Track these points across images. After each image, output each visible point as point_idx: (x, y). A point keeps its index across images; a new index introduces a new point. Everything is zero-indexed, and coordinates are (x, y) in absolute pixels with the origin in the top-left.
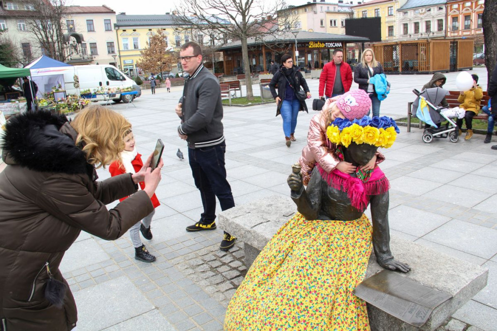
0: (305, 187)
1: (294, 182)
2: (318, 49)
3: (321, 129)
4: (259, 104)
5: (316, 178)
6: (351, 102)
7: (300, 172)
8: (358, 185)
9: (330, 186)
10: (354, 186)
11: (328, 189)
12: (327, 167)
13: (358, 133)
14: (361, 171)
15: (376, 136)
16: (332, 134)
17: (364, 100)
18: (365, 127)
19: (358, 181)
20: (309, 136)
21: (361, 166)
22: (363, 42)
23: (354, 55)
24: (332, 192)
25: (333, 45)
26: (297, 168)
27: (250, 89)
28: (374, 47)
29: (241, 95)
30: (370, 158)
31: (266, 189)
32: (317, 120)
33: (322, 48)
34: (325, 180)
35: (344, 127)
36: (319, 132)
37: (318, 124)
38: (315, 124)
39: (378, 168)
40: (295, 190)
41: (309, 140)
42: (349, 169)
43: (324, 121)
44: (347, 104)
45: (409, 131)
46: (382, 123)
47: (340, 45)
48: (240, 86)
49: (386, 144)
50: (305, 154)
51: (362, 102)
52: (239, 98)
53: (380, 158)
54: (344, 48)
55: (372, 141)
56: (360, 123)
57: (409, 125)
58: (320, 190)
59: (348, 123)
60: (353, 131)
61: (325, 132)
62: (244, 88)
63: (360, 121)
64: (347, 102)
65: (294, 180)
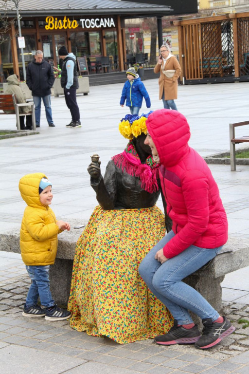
2: (65, 32)
5: (111, 171)
7: (98, 160)
11: (123, 179)
22: (159, 15)
23: (140, 44)
24: (126, 181)
25: (95, 24)
26: (95, 158)
28: (182, 27)
33: (72, 30)
35: (134, 121)
40: (95, 177)
47: (111, 23)
54: (120, 28)
57: (233, 162)
58: (115, 181)
59: (137, 117)
60: (141, 123)
65: (93, 168)
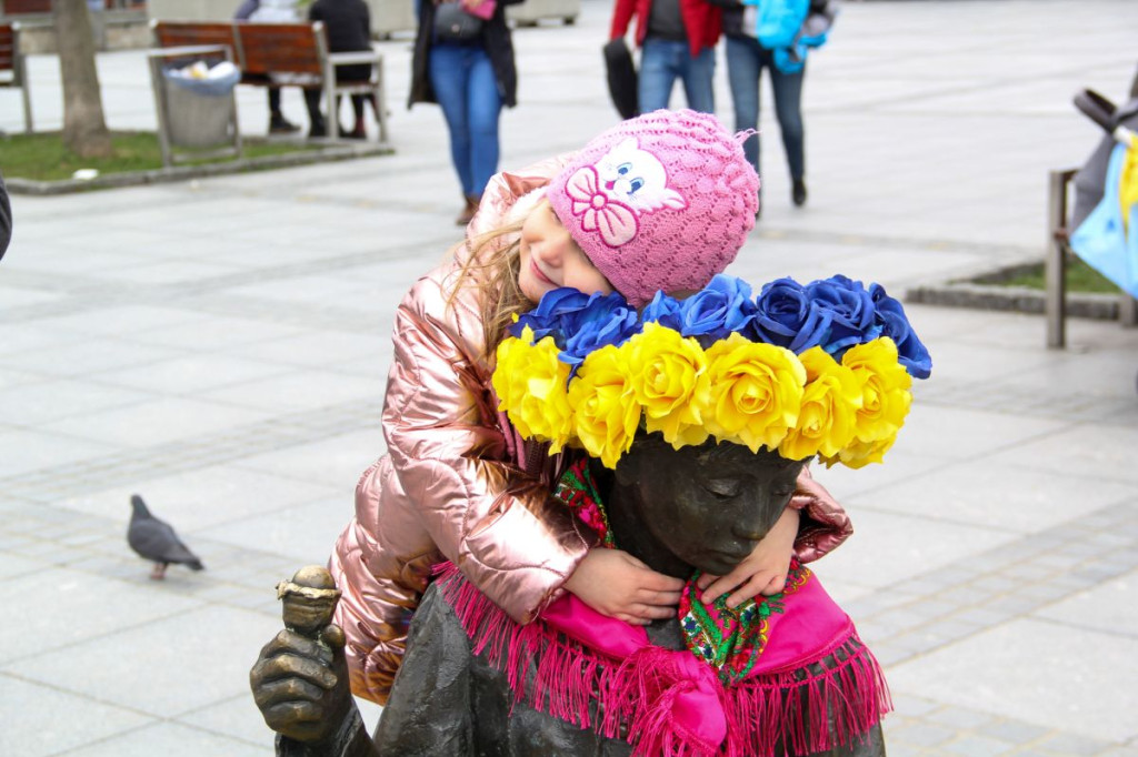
0: (370, 713)
1: (292, 684)
3: (465, 358)
4: (146, 182)
5: (438, 658)
6: (636, 186)
7: (328, 621)
8: (693, 697)
9: (525, 700)
10: (665, 706)
11: (512, 723)
12: (514, 585)
13: (674, 378)
14: (708, 608)
15: (782, 396)
16: (522, 386)
17: (714, 176)
18: (719, 344)
19: (694, 670)
20: (396, 402)
21: (707, 579)
24: (535, 742)
26: (309, 601)
27: (82, 83)
29: (29, 120)
30: (757, 529)
31: (172, 720)
32: (435, 307)
34: (494, 668)
35: (593, 344)
36: (453, 377)
37: (437, 324)
38: (429, 328)
39: (813, 585)
40: (301, 735)
41: (391, 428)
42: (646, 594)
43: (475, 309)
44: (611, 195)
45: (1059, 342)
46: (820, 320)
48: (21, 60)
49: (848, 441)
50: (375, 510)
51: (705, 185)
52: (17, 138)
53: (820, 529)
55: (758, 428)
56: (688, 322)
57: (1053, 305)
58: (463, 732)
59: (616, 320)
60: (647, 370)
61: (488, 375)
62: (44, 71)
63: (691, 307)
64: (610, 185)
65: (288, 675)
